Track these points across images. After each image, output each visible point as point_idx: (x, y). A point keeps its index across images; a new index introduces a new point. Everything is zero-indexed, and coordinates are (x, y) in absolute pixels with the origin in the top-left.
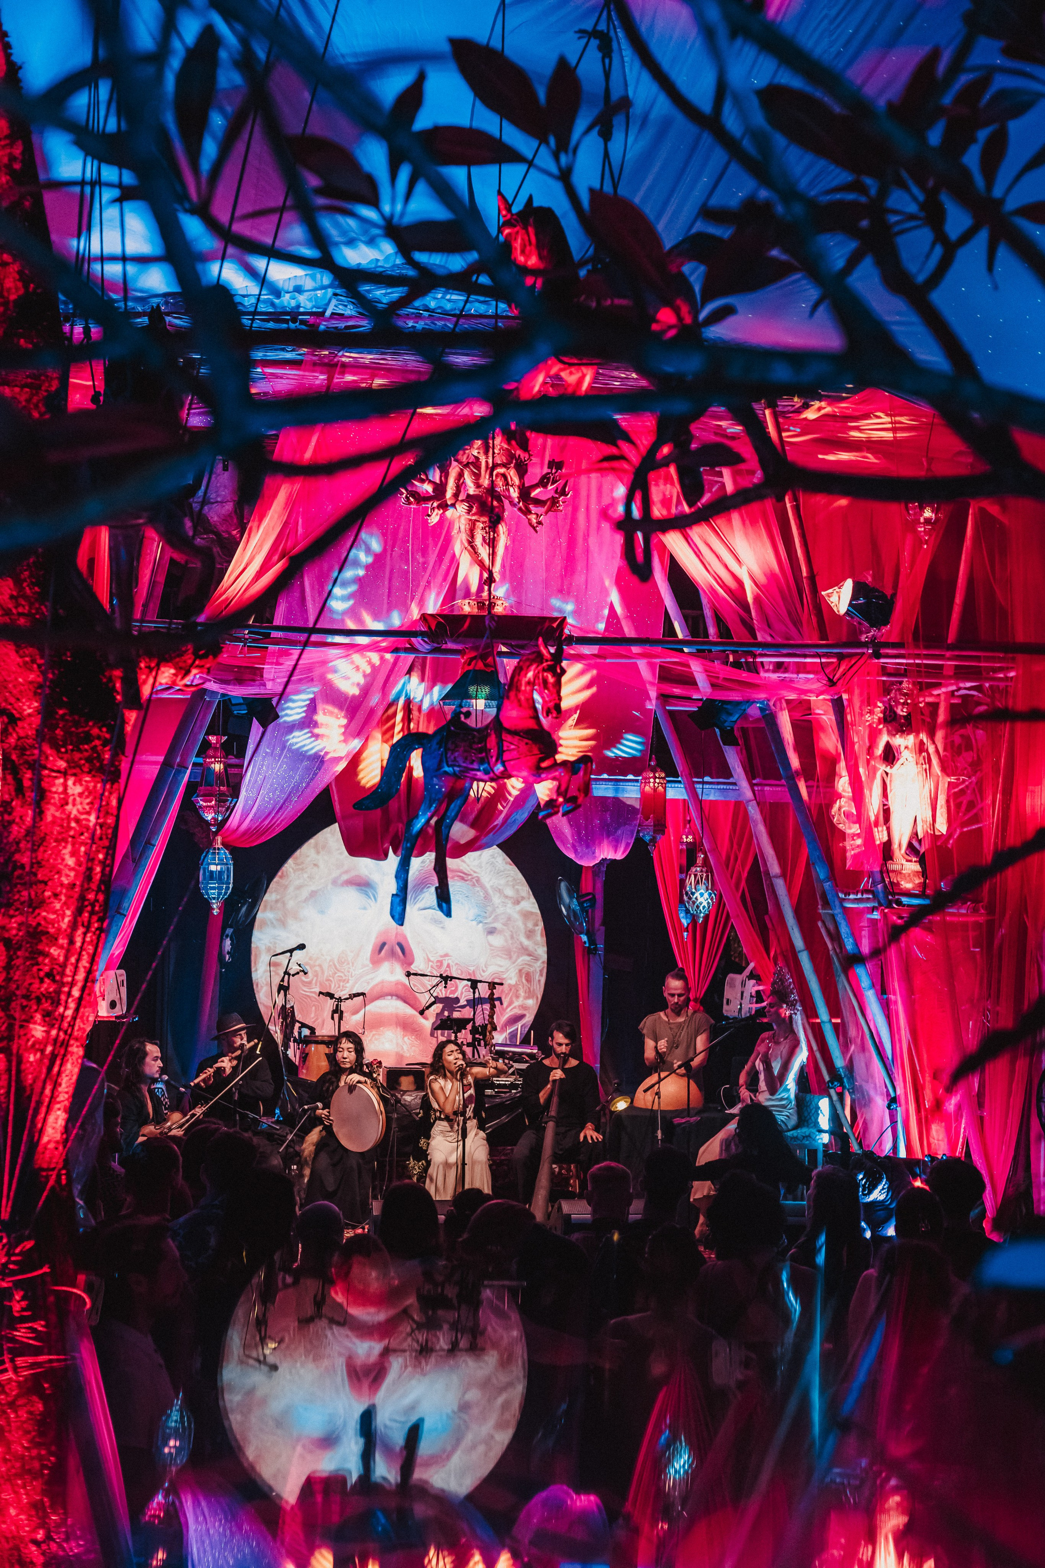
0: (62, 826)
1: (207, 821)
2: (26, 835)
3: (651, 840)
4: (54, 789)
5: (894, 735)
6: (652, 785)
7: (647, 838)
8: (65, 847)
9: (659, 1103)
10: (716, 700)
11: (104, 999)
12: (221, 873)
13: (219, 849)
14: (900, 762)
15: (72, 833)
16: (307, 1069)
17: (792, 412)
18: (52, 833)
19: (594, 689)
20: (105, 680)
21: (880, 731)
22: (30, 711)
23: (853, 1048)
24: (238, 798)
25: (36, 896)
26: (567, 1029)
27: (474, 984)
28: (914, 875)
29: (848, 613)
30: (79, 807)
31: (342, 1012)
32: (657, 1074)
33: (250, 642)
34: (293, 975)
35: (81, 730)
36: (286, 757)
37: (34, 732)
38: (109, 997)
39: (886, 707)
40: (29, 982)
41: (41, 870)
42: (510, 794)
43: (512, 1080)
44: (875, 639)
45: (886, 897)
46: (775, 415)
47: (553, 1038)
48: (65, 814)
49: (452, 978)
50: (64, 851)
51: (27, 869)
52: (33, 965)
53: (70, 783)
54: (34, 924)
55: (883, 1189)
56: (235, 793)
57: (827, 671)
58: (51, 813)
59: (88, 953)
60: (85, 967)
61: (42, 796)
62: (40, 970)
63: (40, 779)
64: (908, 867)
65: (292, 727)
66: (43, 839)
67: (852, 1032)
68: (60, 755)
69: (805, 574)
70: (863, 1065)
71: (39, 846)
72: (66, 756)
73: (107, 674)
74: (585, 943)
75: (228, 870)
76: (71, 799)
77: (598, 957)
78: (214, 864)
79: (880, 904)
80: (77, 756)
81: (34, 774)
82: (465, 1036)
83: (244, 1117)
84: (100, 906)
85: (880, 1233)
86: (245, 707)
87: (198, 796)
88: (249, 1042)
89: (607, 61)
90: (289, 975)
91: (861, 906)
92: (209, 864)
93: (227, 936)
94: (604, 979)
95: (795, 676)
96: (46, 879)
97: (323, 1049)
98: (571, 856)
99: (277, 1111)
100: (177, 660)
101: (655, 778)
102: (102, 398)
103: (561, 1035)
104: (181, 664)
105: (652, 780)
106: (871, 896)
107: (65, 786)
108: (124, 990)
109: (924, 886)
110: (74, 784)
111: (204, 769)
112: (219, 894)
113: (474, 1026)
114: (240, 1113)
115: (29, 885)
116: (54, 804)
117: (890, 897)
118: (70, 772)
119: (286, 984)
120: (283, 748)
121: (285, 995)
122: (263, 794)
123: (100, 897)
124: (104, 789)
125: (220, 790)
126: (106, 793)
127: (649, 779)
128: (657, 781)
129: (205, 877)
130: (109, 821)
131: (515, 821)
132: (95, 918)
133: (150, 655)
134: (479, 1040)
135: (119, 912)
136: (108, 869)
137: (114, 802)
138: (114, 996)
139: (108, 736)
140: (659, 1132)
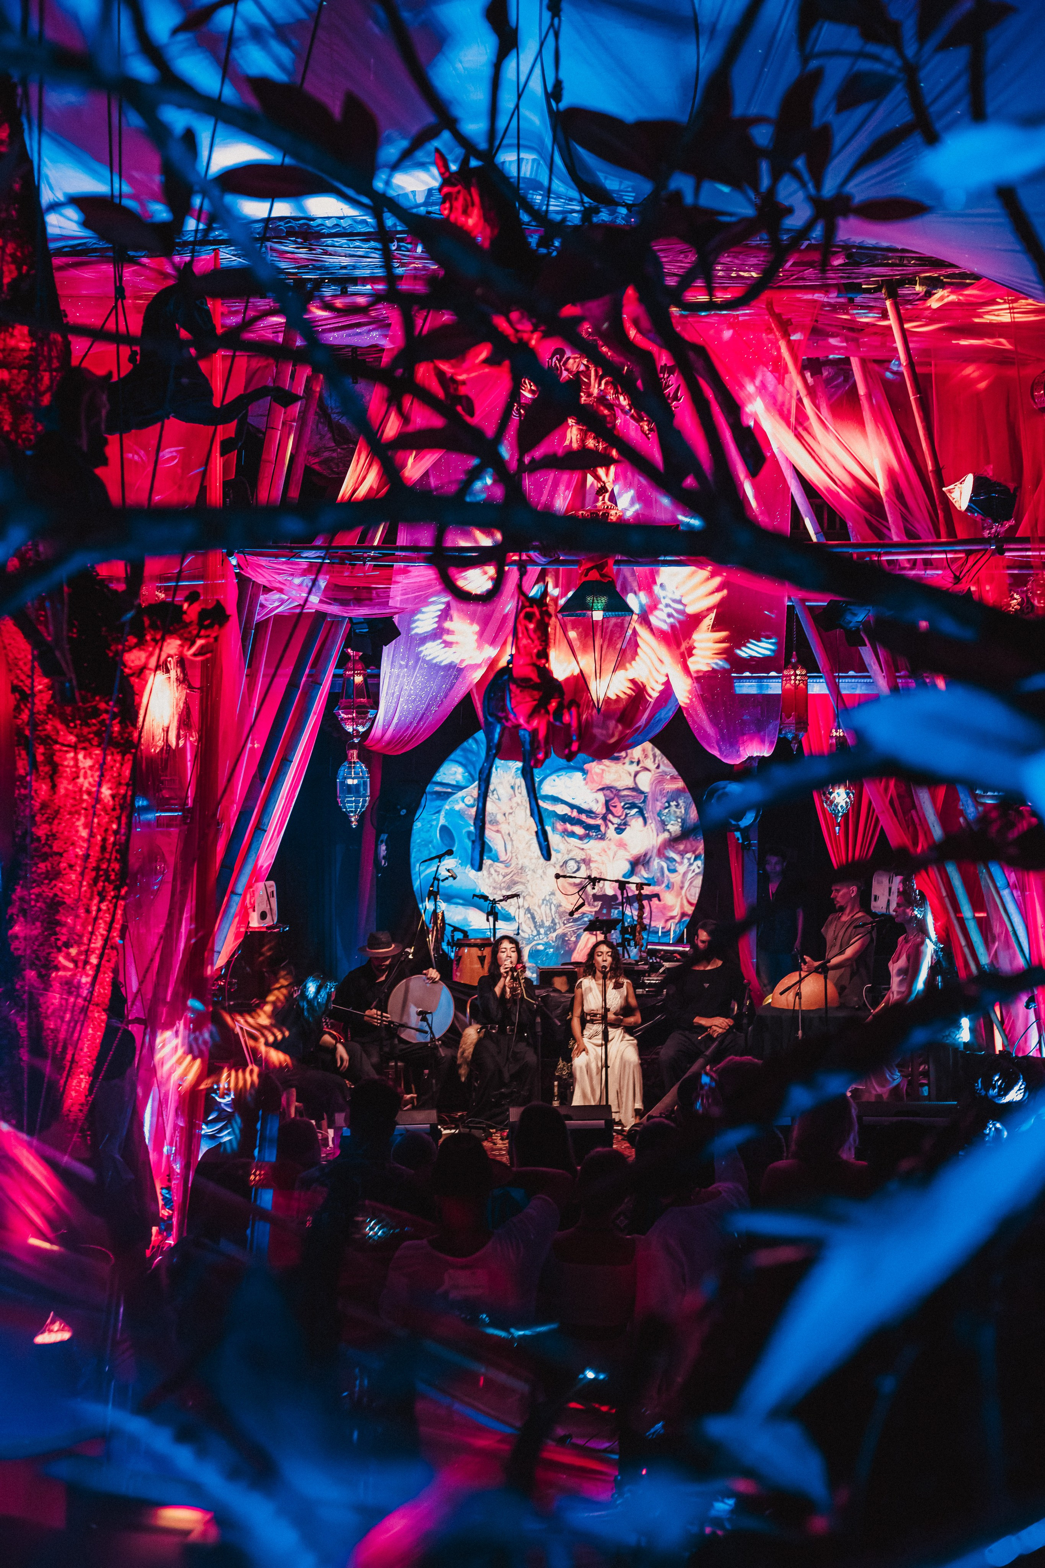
0: (74, 799)
1: (349, 733)
2: (41, 809)
3: (793, 738)
4: (66, 763)
6: (793, 682)
7: (790, 736)
8: (78, 820)
9: (800, 1004)
11: (254, 911)
12: (357, 786)
13: (354, 763)
15: (84, 805)
16: (461, 971)
17: (918, 300)
18: (65, 805)
19: (725, 592)
20: (111, 654)
22: (40, 687)
23: (997, 944)
24: (377, 709)
25: (52, 867)
27: (622, 885)
29: (969, 509)
30: (91, 780)
31: (496, 914)
32: (797, 973)
33: (369, 561)
34: (443, 881)
35: (88, 705)
36: (421, 668)
37: (45, 708)
38: (259, 908)
39: (1023, 600)
40: (47, 951)
41: (56, 842)
42: (650, 697)
44: (998, 534)
46: (897, 307)
47: (698, 937)
48: (77, 787)
49: (600, 879)
50: (78, 823)
51: (43, 842)
52: (51, 935)
53: (81, 756)
54: (51, 895)
55: (1020, 1090)
56: (375, 704)
57: (954, 568)
58: (64, 786)
59: (105, 922)
60: (102, 935)
61: (54, 771)
62: (58, 939)
63: (52, 755)
65: (424, 639)
66: (57, 812)
67: (997, 929)
68: (71, 730)
69: (930, 468)
70: (1008, 961)
71: (53, 819)
72: (75, 731)
73: (113, 648)
74: (738, 839)
75: (365, 783)
76: (82, 772)
77: (751, 852)
78: (351, 778)
80: (86, 730)
81: (46, 749)
82: (615, 936)
86: (365, 625)
87: (339, 709)
89: (556, 21)
90: (438, 880)
92: (346, 778)
93: (382, 842)
94: (759, 874)
95: (923, 572)
96: (61, 851)
97: (475, 952)
98: (716, 753)
100: (182, 631)
101: (796, 675)
102: (138, 358)
103: (705, 934)
104: (185, 635)
105: (793, 677)
107: (76, 759)
108: (274, 901)
110: (85, 758)
111: (347, 681)
112: (357, 807)
113: (623, 927)
115: (45, 857)
116: (66, 778)
118: (80, 746)
119: (435, 889)
120: (417, 659)
121: (435, 901)
122: (403, 706)
123: (116, 866)
124: (115, 761)
125: (361, 702)
126: (118, 765)
127: (791, 675)
128: (798, 678)
129: (342, 791)
130: (122, 791)
131: (660, 720)
132: (112, 887)
133: (154, 627)
134: (629, 940)
135: (260, 828)
136: (123, 838)
137: (127, 772)
138: (264, 907)
139: (116, 710)
140: (800, 1032)
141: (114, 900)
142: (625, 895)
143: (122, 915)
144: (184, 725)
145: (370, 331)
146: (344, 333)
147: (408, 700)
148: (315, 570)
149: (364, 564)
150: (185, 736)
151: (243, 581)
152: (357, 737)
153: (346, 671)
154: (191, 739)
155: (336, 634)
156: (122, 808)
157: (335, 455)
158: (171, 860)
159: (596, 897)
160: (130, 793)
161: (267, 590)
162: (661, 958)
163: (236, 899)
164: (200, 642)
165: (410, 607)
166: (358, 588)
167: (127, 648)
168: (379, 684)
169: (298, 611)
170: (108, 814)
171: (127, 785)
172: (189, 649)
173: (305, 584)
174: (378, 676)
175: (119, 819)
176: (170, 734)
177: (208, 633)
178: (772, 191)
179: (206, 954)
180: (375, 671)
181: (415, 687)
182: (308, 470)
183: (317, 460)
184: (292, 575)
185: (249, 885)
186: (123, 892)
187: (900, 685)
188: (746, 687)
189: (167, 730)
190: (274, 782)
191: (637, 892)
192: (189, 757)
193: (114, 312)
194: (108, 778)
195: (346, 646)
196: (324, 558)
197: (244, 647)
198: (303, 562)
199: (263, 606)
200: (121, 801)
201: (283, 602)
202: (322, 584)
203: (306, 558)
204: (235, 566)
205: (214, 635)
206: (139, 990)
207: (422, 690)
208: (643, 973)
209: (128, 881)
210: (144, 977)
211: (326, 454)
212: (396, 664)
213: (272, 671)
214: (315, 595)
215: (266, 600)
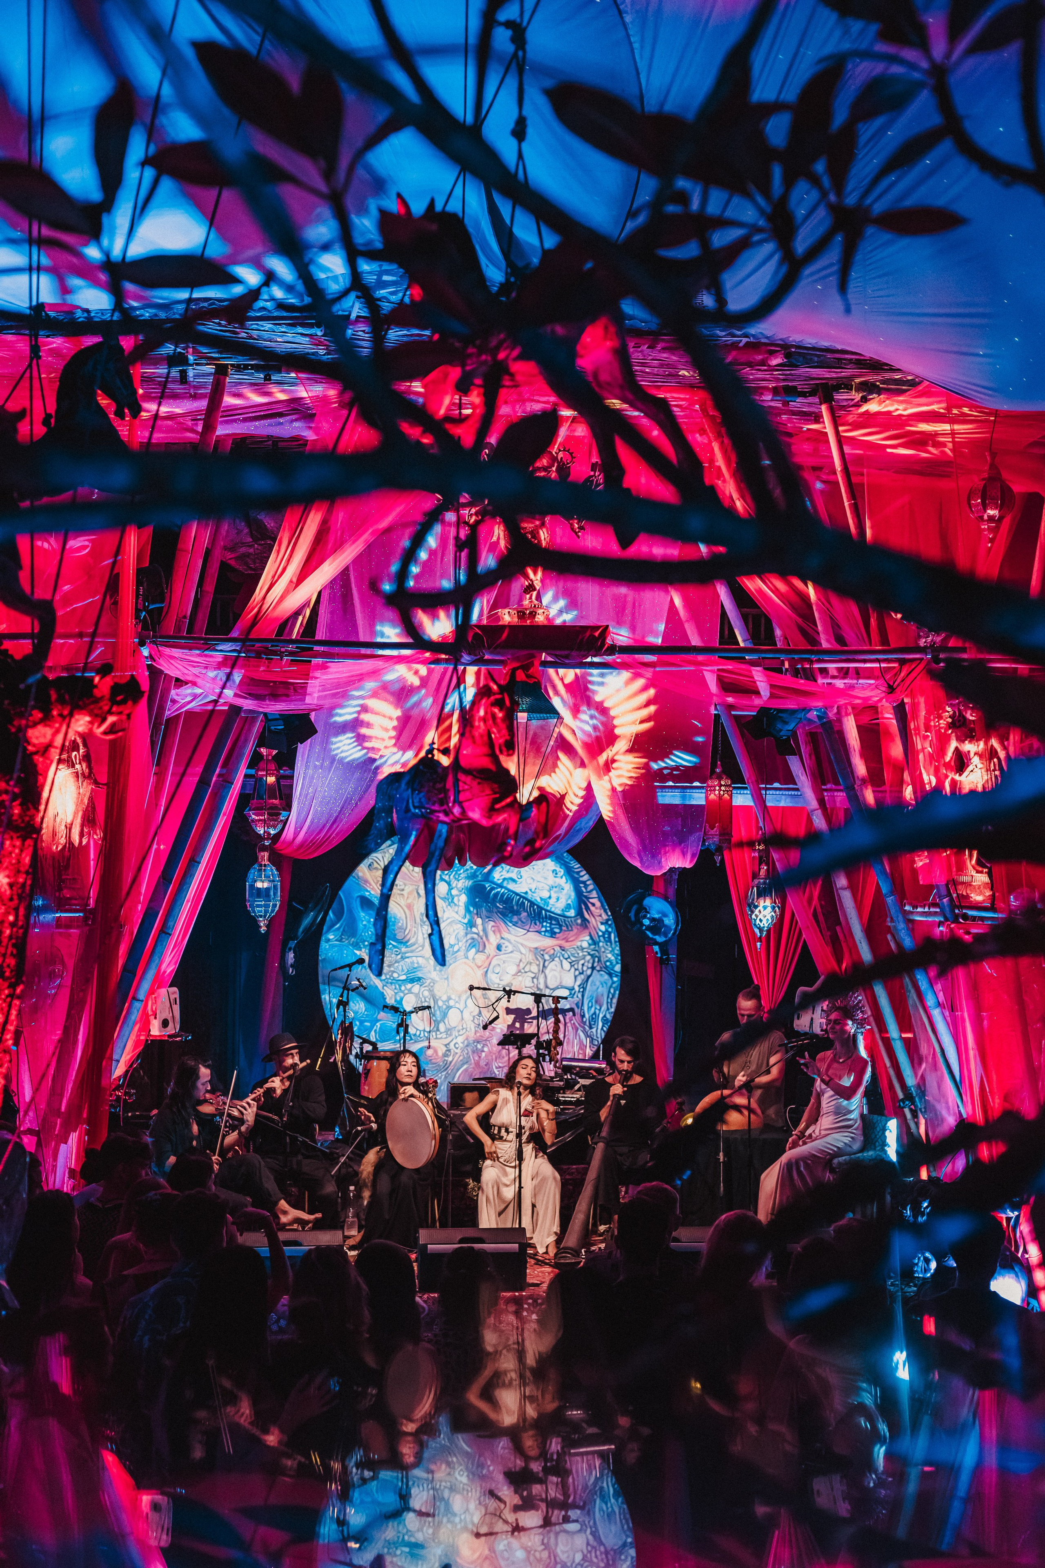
1: (260, 835)
3: (716, 851)
5: (963, 742)
6: (717, 792)
7: (712, 849)
10: (771, 709)
11: (155, 1018)
12: (268, 889)
13: (265, 865)
14: (970, 768)
16: (369, 1085)
19: (657, 707)
20: (13, 730)
21: (949, 737)
23: (924, 1066)
24: (290, 810)
26: (630, 1046)
27: (538, 998)
28: (984, 887)
31: (407, 1026)
32: (718, 1093)
33: (286, 656)
34: (353, 990)
36: (335, 769)
38: (161, 1016)
39: (954, 712)
43: (578, 1096)
44: (934, 643)
45: (953, 911)
46: (832, 411)
47: (615, 1054)
49: (515, 992)
56: (288, 806)
57: (888, 677)
64: (978, 879)
67: (924, 1050)
70: (935, 1084)
74: (657, 953)
75: (275, 887)
77: (670, 967)
78: (260, 881)
79: (946, 919)
83: (294, 1140)
84: (11, 972)
85: (946, 1264)
86: (281, 722)
87: (250, 810)
88: (301, 1061)
89: (520, 54)
90: (348, 990)
91: (930, 919)
92: (255, 881)
93: (290, 949)
94: (677, 989)
95: (855, 681)
97: (385, 1065)
98: (637, 864)
99: (337, 1129)
101: (720, 785)
102: (53, 421)
103: (623, 1052)
105: (717, 788)
106: (938, 910)
108: (177, 1009)
109: (993, 898)
111: (259, 780)
112: (266, 912)
113: (538, 1042)
114: (290, 1135)
117: (957, 911)
119: (345, 999)
121: (345, 1011)
122: (316, 807)
123: (12, 961)
124: (14, 846)
125: (272, 803)
126: (17, 851)
127: (715, 786)
128: (723, 788)
129: (251, 895)
130: (21, 880)
131: (580, 829)
132: (6, 984)
133: (61, 701)
134: (544, 1056)
135: (164, 931)
136: (21, 931)
137: (27, 860)
138: (167, 1015)
139: (16, 790)
140: (721, 1154)
141: (9, 999)
142: (541, 1009)
143: (17, 1016)
144: (88, 821)
145: (292, 421)
146: (266, 422)
147: (321, 802)
148: (230, 663)
149: (281, 659)
150: (89, 833)
151: (155, 673)
152: (267, 839)
153: (257, 771)
154: (95, 837)
155: (250, 730)
156: (20, 897)
157: (251, 550)
158: (70, 963)
159: (509, 1011)
160: (29, 882)
161: (180, 683)
162: (576, 1074)
163: (137, 1005)
164: (111, 719)
165: (327, 703)
166: (274, 682)
167: (31, 724)
168: (292, 785)
169: (210, 708)
170: (4, 905)
171: (27, 873)
172: (99, 727)
173: (219, 678)
174: (292, 777)
175: (16, 911)
176: (73, 831)
177: (120, 709)
178: (784, 198)
179: (104, 1063)
180: (288, 772)
181: (329, 789)
182: (224, 566)
183: (233, 556)
184: (206, 668)
185: (151, 991)
186: (18, 991)
187: (826, 798)
188: (668, 797)
189: (69, 828)
190: (180, 884)
191: (553, 1006)
192: (92, 856)
193: (28, 371)
194: (6, 864)
195: (259, 745)
196: (239, 652)
197: (153, 744)
198: (218, 656)
199: (174, 701)
200: (20, 891)
201: (195, 697)
202: (237, 677)
203: (221, 651)
204: (146, 657)
205: (127, 712)
206: (33, 1099)
207: (337, 791)
208: (558, 1090)
209: (24, 979)
210: (40, 1084)
211: (243, 550)
212: (311, 765)
213: (181, 770)
214: (229, 689)
215: (178, 695)
